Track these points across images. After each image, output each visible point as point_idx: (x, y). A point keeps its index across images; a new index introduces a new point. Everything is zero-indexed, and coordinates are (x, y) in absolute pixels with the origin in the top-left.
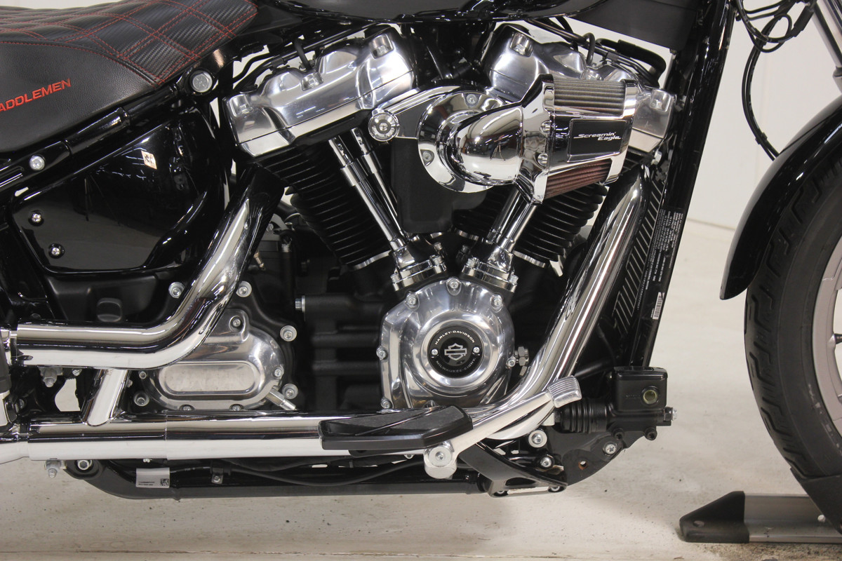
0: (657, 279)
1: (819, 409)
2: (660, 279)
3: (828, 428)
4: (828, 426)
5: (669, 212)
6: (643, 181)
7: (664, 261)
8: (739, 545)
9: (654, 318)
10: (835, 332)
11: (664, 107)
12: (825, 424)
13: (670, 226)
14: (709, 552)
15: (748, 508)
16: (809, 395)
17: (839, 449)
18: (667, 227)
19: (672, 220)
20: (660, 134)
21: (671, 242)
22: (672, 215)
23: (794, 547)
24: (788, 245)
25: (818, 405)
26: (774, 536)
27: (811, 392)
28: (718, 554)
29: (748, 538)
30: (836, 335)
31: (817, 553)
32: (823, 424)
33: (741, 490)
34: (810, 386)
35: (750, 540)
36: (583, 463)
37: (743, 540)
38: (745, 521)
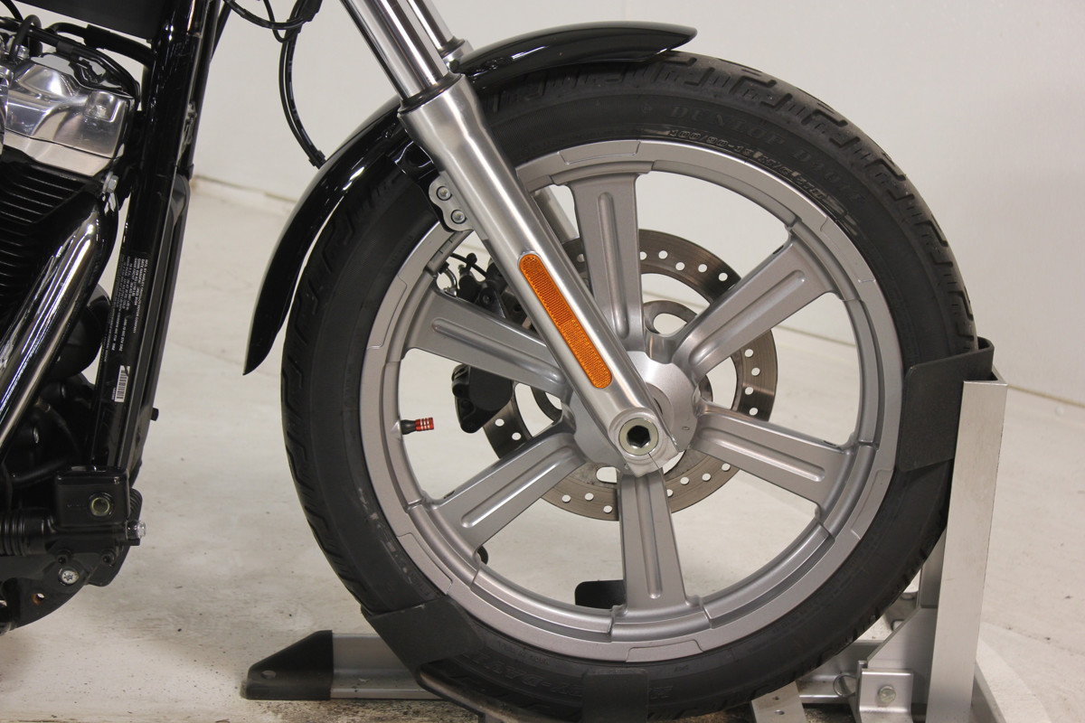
0: (117, 347)
1: (376, 522)
2: (121, 348)
3: (390, 547)
4: (389, 544)
5: (129, 258)
6: (101, 216)
7: (125, 324)
8: (317, 703)
9: (117, 400)
10: (403, 418)
11: (109, 115)
12: (386, 542)
13: (131, 276)
14: (270, 712)
15: (339, 653)
16: (361, 503)
17: (407, 574)
18: (127, 278)
19: (132, 268)
20: (108, 152)
21: (133, 298)
22: (132, 262)
23: (391, 705)
24: (317, 301)
25: (374, 516)
26: (364, 691)
27: (362, 499)
28: (280, 716)
29: (328, 693)
30: (403, 423)
31: (417, 713)
32: (381, 541)
33: (330, 629)
34: (360, 490)
35: (332, 696)
36: (41, 596)
37: (322, 696)
38: (336, 671)
